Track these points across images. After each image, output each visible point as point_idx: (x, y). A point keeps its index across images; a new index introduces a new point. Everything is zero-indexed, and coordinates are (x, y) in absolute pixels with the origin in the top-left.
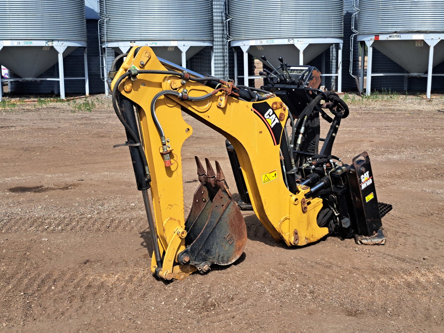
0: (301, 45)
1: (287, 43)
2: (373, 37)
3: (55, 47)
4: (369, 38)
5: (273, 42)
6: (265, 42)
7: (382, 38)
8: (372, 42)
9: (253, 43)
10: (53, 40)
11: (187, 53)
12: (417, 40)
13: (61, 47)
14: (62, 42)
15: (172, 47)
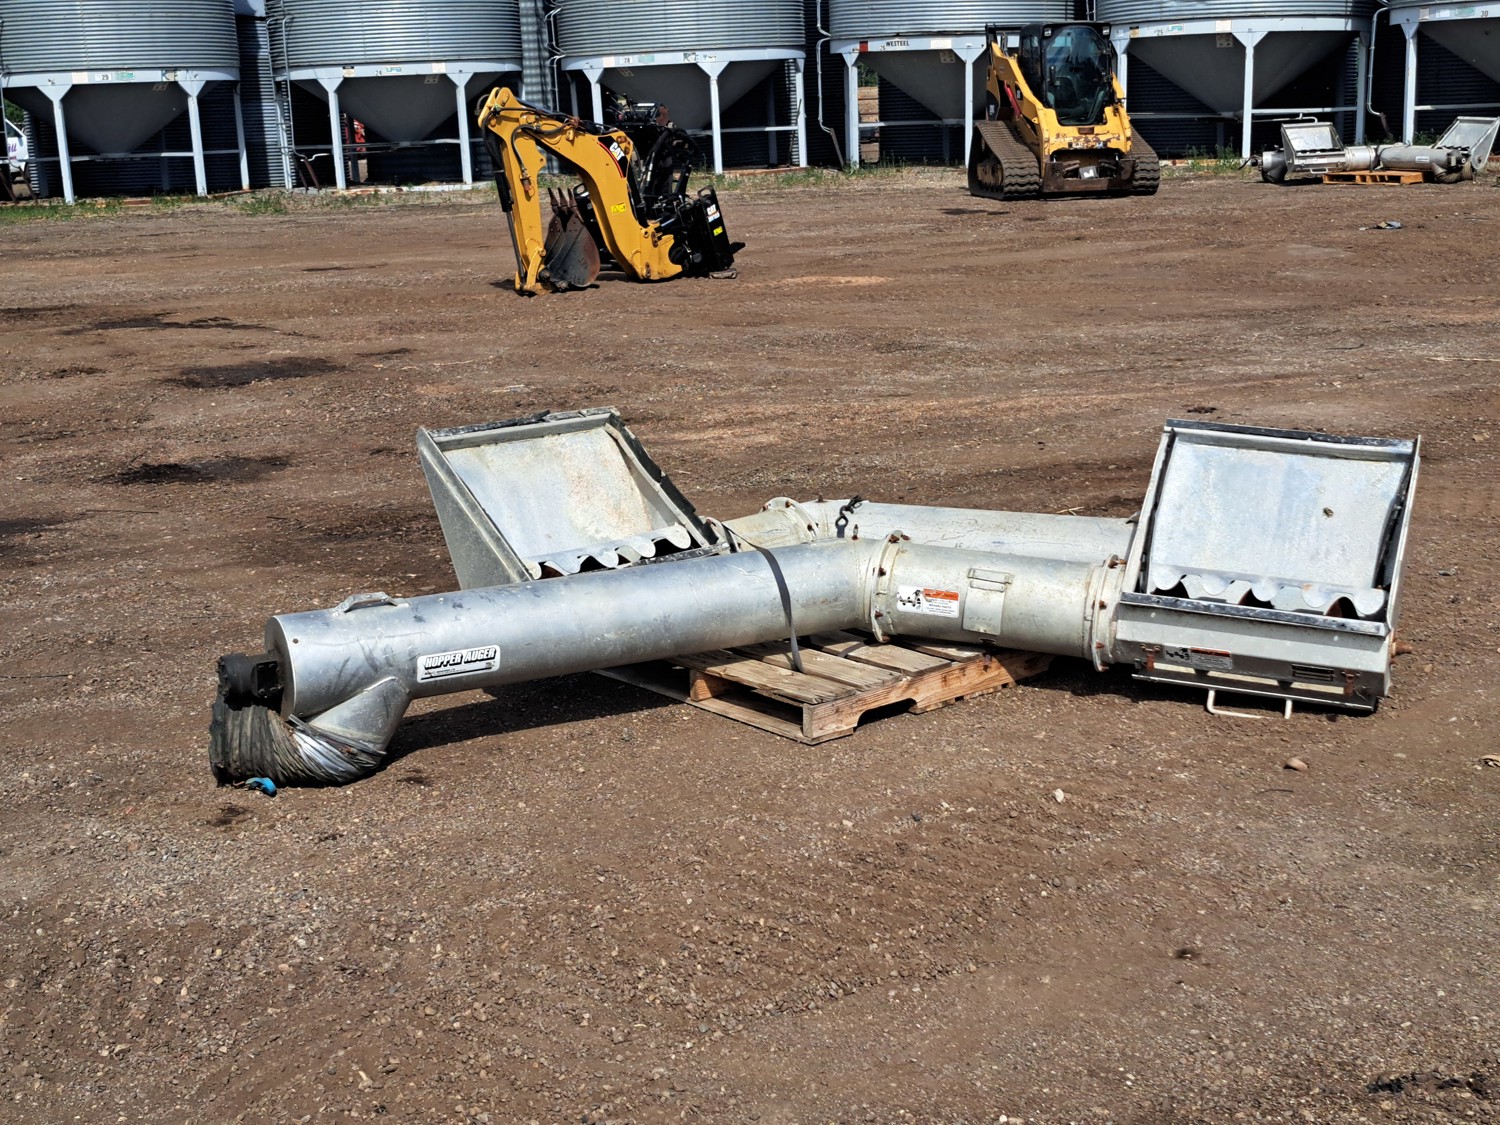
0: (713, 64)
1: (682, 62)
2: (858, 46)
3: (181, 83)
4: (850, 48)
5: (653, 60)
6: (635, 61)
7: (874, 46)
8: (855, 55)
9: (610, 62)
10: (176, 69)
11: (468, 87)
12: (941, 50)
13: (192, 83)
14: (195, 72)
15: (435, 76)
